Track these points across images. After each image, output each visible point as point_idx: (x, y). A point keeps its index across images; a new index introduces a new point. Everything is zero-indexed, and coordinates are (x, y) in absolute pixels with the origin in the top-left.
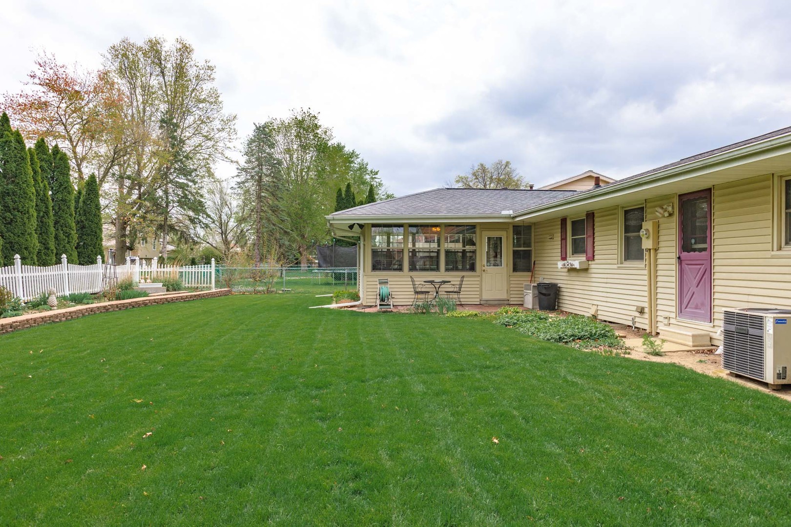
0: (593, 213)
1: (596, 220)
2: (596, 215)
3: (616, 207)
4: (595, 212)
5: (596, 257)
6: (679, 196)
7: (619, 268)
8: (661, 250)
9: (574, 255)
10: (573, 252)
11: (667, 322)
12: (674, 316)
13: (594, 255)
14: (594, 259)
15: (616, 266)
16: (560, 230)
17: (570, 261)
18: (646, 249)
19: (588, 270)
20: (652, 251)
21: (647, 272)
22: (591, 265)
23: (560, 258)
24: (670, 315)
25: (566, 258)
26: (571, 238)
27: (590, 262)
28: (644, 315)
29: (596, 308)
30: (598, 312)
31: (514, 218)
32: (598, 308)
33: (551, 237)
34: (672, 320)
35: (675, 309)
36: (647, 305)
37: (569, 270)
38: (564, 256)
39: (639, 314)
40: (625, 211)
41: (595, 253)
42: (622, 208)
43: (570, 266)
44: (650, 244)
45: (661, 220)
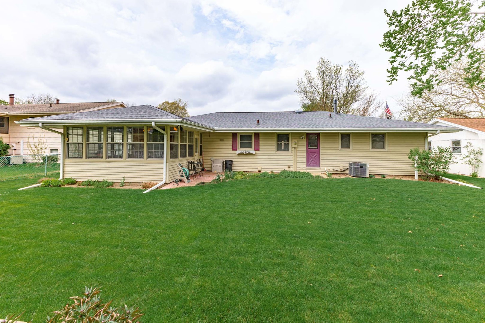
0: (259, 133)
1: (260, 136)
3: (274, 133)
5: (260, 149)
6: (307, 134)
7: (276, 153)
8: (299, 148)
9: (241, 148)
10: (241, 147)
11: (302, 169)
12: (305, 167)
13: (259, 149)
14: (259, 150)
15: (274, 153)
16: (232, 138)
17: (239, 151)
18: (293, 148)
19: (256, 154)
20: (296, 148)
21: (293, 155)
22: (258, 152)
23: (232, 149)
24: (303, 167)
25: (236, 150)
26: (240, 141)
27: (256, 151)
28: (290, 168)
29: (261, 168)
30: (262, 169)
31: (215, 130)
32: (262, 168)
33: (222, 140)
34: (303, 168)
35: (306, 165)
36: (292, 165)
37: (239, 154)
38: (235, 149)
39: (288, 168)
40: (278, 135)
41: (260, 148)
42: (277, 133)
43: (247, 153)
44: (296, 146)
45: (298, 139)
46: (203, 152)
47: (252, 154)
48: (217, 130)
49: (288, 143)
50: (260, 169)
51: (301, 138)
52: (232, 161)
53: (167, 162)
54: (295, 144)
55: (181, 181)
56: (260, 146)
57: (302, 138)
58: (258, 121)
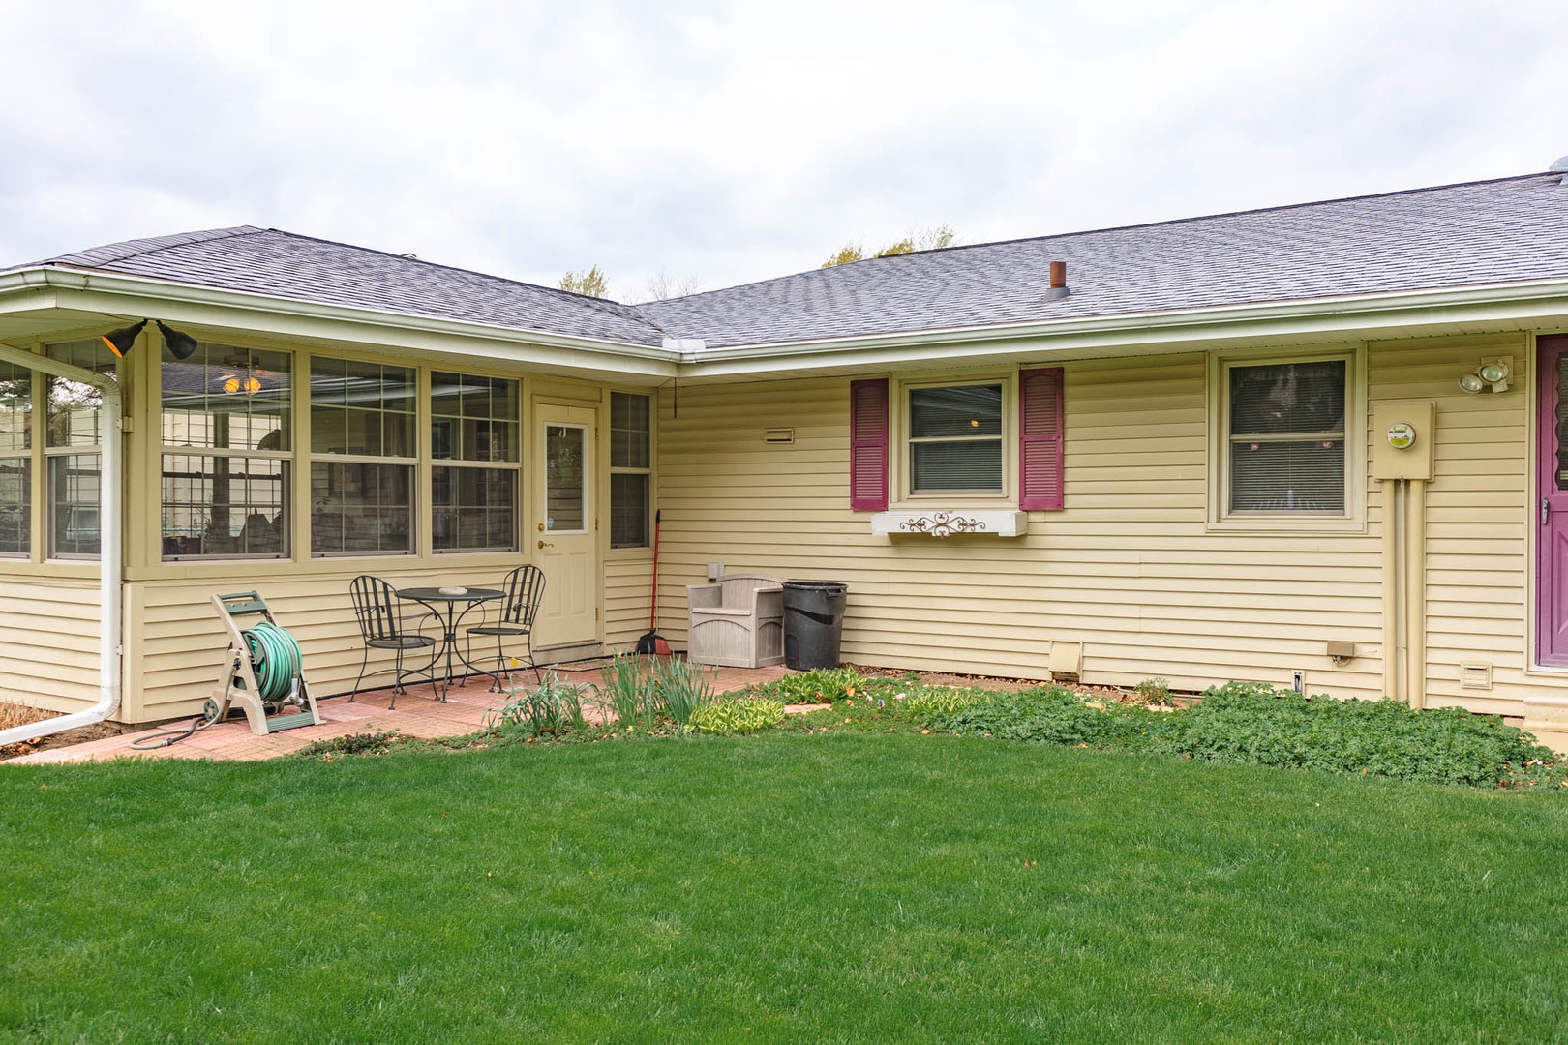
0: (1061, 370)
1: (1069, 390)
2: (1069, 377)
3: (1199, 357)
4: (1067, 366)
5: (1069, 502)
6: (1539, 338)
7: (1211, 534)
8: (1444, 483)
9: (920, 494)
10: (916, 484)
11: (1479, 679)
12: (1519, 661)
13: (1061, 496)
14: (1059, 507)
15: (1200, 529)
16: (847, 416)
17: (902, 514)
18: (1382, 481)
19: (1031, 542)
20: (1415, 487)
21: (1385, 545)
22: (1045, 524)
23: (847, 503)
24: (1499, 660)
25: (881, 505)
26: (906, 441)
27: (1034, 517)
28: (1355, 666)
29: (1076, 650)
30: (1088, 664)
31: (691, 366)
32: (1089, 651)
33: (780, 438)
34: (1499, 676)
35: (1526, 644)
36: (1375, 636)
37: (897, 540)
38: (869, 499)
39: (1328, 664)
40: (1233, 370)
41: (1069, 488)
42: (1221, 360)
43: (955, 527)
44: (1416, 467)
45: (1445, 402)
46: (658, 520)
47: (992, 539)
48: (701, 364)
49: (1339, 445)
50: (1065, 660)
51: (1465, 392)
52: (834, 594)
53: (125, 581)
54: (1408, 448)
55: (236, 715)
56: (1069, 475)
57: (1476, 384)
58: (1060, 269)
